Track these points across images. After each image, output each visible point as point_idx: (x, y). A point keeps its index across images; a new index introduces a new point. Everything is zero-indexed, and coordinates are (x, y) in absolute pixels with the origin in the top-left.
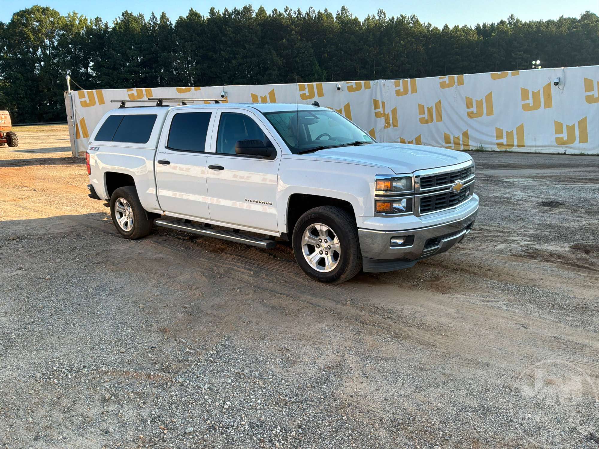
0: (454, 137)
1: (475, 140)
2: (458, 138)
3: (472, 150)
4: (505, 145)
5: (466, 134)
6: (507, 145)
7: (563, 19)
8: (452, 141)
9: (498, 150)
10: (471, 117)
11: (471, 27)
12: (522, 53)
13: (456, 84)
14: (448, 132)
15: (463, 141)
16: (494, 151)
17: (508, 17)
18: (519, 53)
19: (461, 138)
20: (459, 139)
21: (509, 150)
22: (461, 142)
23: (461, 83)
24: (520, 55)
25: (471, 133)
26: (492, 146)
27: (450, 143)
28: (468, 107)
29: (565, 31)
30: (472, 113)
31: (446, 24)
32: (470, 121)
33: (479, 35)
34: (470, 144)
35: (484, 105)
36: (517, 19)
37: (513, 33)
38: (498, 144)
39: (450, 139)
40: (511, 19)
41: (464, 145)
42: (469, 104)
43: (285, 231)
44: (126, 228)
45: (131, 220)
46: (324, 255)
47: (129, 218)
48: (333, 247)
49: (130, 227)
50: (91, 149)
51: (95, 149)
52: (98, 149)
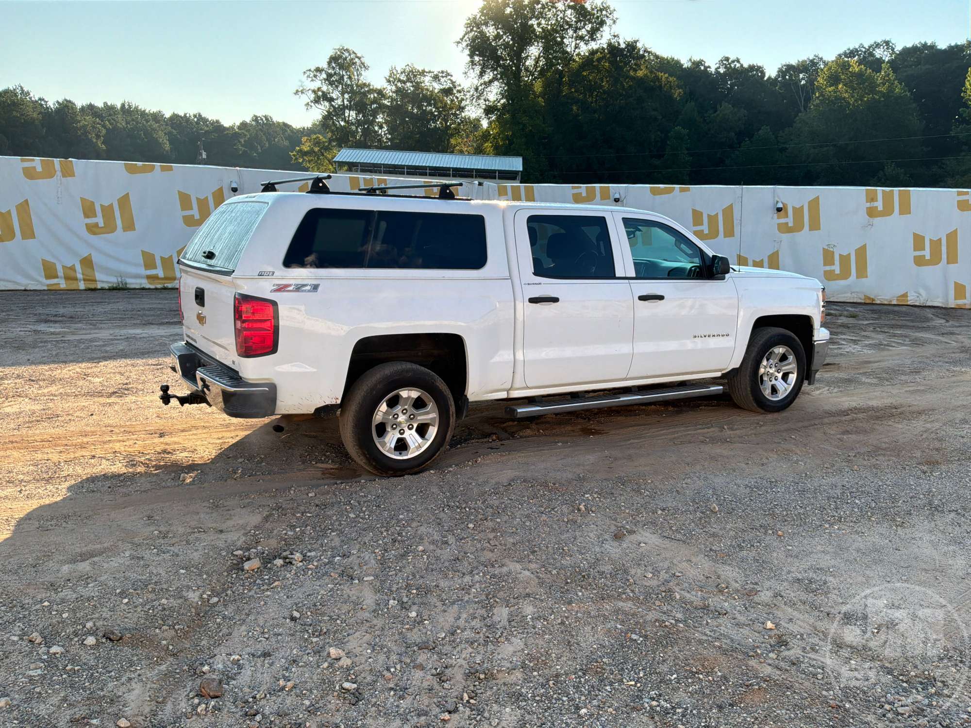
0: (64, 267)
1: (107, 271)
2: (73, 269)
3: (102, 289)
4: (162, 279)
5: (87, 262)
6: (166, 278)
8: (60, 273)
9: (148, 286)
10: (94, 233)
13: (59, 173)
14: (49, 259)
15: (83, 274)
16: (143, 289)
19: (78, 267)
20: (75, 271)
21: (170, 286)
22: (80, 276)
23: (68, 172)
25: (96, 258)
26: (139, 281)
27: (57, 277)
28: (86, 216)
30: (96, 225)
32: (93, 239)
34: (97, 279)
35: (117, 214)
38: (149, 277)
39: (56, 269)
41: (84, 280)
42: (88, 210)
43: (738, 366)
44: (400, 454)
45: (413, 432)
46: (774, 382)
47: (406, 429)
48: (786, 369)
49: (420, 446)
50: (281, 289)
51: (299, 288)
52: (315, 288)
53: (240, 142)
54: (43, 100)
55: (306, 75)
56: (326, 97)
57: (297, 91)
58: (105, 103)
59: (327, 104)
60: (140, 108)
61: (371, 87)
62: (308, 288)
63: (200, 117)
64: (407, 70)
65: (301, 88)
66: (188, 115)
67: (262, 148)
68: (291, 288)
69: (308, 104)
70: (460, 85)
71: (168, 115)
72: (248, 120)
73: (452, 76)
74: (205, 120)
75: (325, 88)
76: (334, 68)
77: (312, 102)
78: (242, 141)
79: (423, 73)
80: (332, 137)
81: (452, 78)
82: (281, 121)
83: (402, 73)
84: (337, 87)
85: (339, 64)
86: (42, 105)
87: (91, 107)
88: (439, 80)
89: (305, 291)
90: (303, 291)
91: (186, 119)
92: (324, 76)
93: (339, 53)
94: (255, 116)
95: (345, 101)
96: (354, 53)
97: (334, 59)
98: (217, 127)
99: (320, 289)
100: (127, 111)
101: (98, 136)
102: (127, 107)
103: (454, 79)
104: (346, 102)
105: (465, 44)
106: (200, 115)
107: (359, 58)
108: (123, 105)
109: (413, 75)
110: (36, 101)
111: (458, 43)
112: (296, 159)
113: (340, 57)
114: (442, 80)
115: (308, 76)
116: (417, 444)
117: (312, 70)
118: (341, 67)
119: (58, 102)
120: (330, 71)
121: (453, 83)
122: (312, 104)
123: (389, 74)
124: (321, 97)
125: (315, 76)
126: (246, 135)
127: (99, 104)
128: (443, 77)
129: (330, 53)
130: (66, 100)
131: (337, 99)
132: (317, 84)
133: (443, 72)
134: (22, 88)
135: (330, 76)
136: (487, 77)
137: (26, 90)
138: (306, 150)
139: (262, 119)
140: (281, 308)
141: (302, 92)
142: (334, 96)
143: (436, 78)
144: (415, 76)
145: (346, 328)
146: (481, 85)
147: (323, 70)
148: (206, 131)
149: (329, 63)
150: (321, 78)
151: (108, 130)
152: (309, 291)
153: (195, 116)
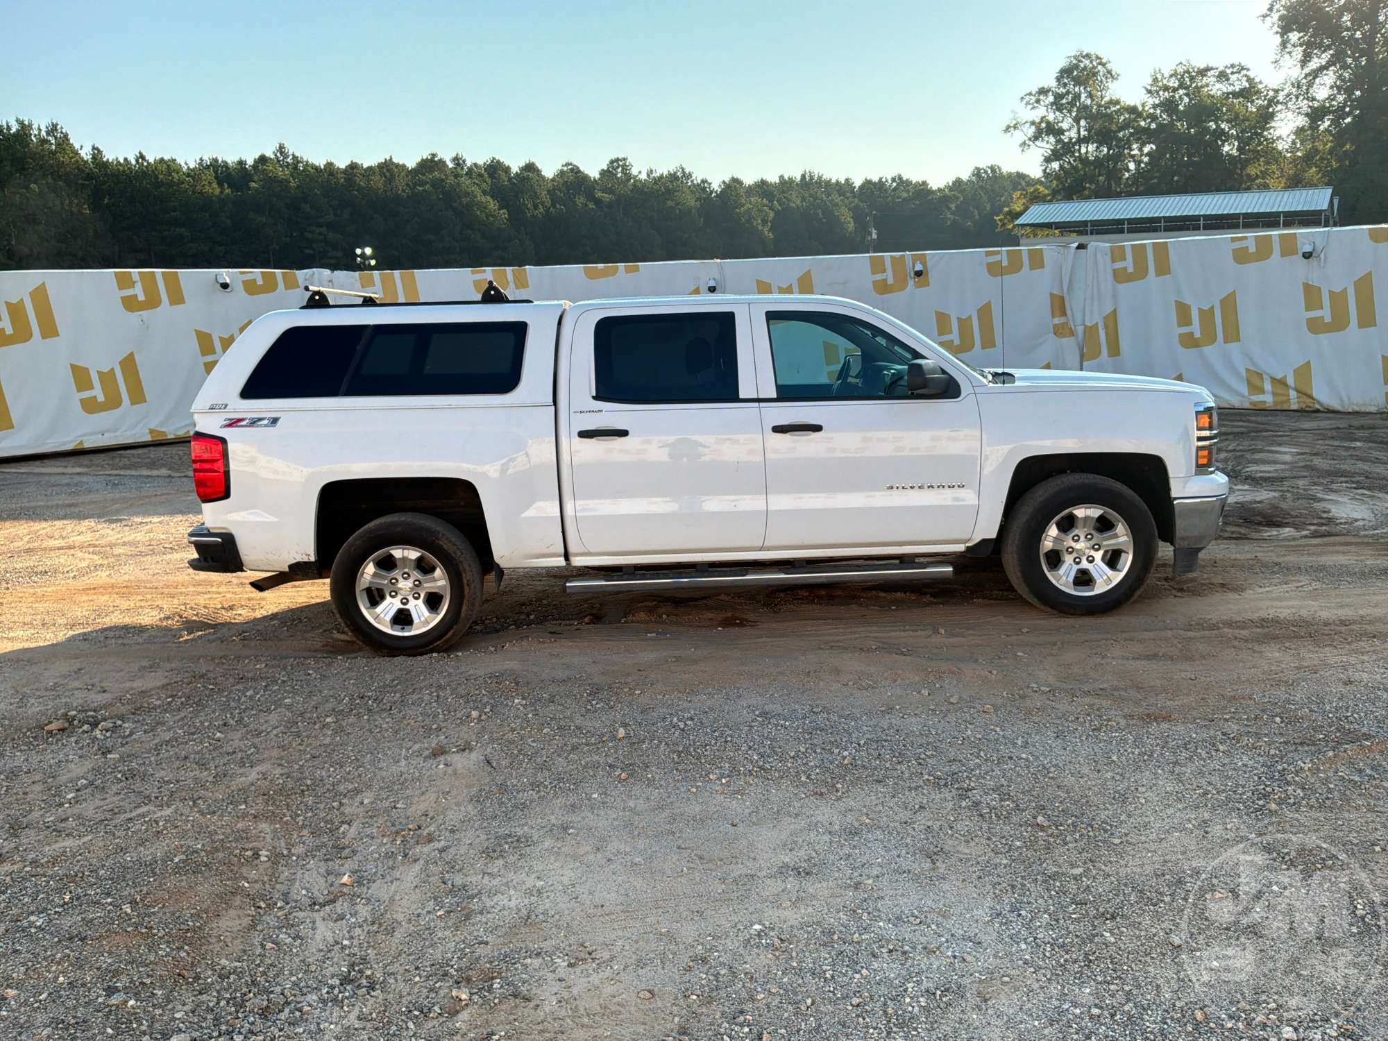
7: (393, 163)
11: (186, 164)
12: (324, 230)
17: (274, 149)
18: (318, 230)
24: (320, 234)
29: (403, 191)
31: (140, 153)
33: (220, 184)
36: (293, 155)
37: (298, 187)
40: (281, 153)
43: (993, 534)
44: (403, 629)
45: (420, 602)
46: (1085, 564)
47: (410, 598)
48: (1110, 543)
49: (427, 622)
50: (233, 423)
51: (254, 422)
52: (275, 421)
53: (949, 208)
54: (706, 181)
55: (1024, 102)
56: (1053, 130)
57: (1008, 128)
58: (781, 177)
59: (1052, 139)
60: (824, 177)
61: (1122, 104)
62: (266, 422)
63: (899, 180)
64: (1180, 70)
65: (1014, 122)
66: (884, 180)
67: (979, 214)
68: (244, 423)
69: (1024, 143)
70: (1261, 82)
71: (858, 183)
72: (965, 176)
73: (1248, 70)
74: (908, 183)
75: (1051, 117)
76: (1065, 85)
77: (1030, 139)
78: (953, 206)
79: (1203, 72)
80: (1057, 186)
81: (1248, 73)
82: (1013, 170)
83: (1171, 76)
84: (1070, 112)
85: (1074, 79)
86: (705, 188)
87: (763, 184)
88: (1228, 80)
89: (261, 426)
90: (258, 426)
91: (880, 185)
92: (1051, 98)
93: (1075, 62)
94: (976, 168)
95: (1082, 130)
96: (1098, 57)
97: (1065, 73)
98: (922, 190)
99: (279, 423)
100: (809, 184)
101: (764, 222)
102: (808, 178)
103: (1251, 74)
104: (1083, 133)
105: (1276, 16)
106: (900, 178)
107: (1104, 65)
108: (803, 176)
109: (1189, 78)
110: (698, 185)
111: (1265, 16)
112: (1004, 225)
113: (1077, 66)
114: (1233, 78)
115: (1028, 103)
116: (423, 619)
117: (1034, 93)
118: (1078, 82)
119: (724, 182)
120: (1059, 91)
121: (1249, 80)
122: (1031, 143)
123: (1150, 82)
124: (1046, 129)
125: (1038, 101)
126: (958, 198)
127: (773, 178)
128: (1233, 73)
129: (1062, 63)
130: (733, 178)
131: (1069, 130)
132: (1041, 112)
133: (1233, 66)
134: (683, 169)
135: (1059, 97)
136: (1314, 64)
137: (687, 171)
138: (1018, 209)
139: (986, 172)
140: (231, 447)
141: (1015, 127)
142: (1065, 126)
143: (1223, 76)
144: (1192, 79)
145: (307, 471)
146: (1305, 78)
147: (1048, 91)
148: (905, 199)
149: (1058, 79)
150: (1047, 102)
151: (777, 213)
152: (266, 426)
153: (893, 180)
